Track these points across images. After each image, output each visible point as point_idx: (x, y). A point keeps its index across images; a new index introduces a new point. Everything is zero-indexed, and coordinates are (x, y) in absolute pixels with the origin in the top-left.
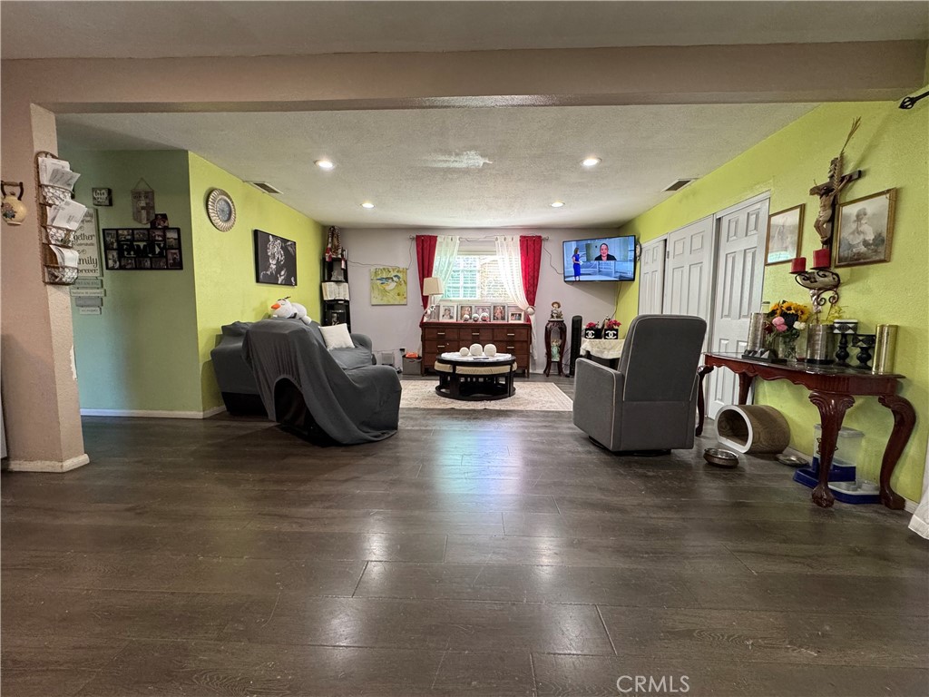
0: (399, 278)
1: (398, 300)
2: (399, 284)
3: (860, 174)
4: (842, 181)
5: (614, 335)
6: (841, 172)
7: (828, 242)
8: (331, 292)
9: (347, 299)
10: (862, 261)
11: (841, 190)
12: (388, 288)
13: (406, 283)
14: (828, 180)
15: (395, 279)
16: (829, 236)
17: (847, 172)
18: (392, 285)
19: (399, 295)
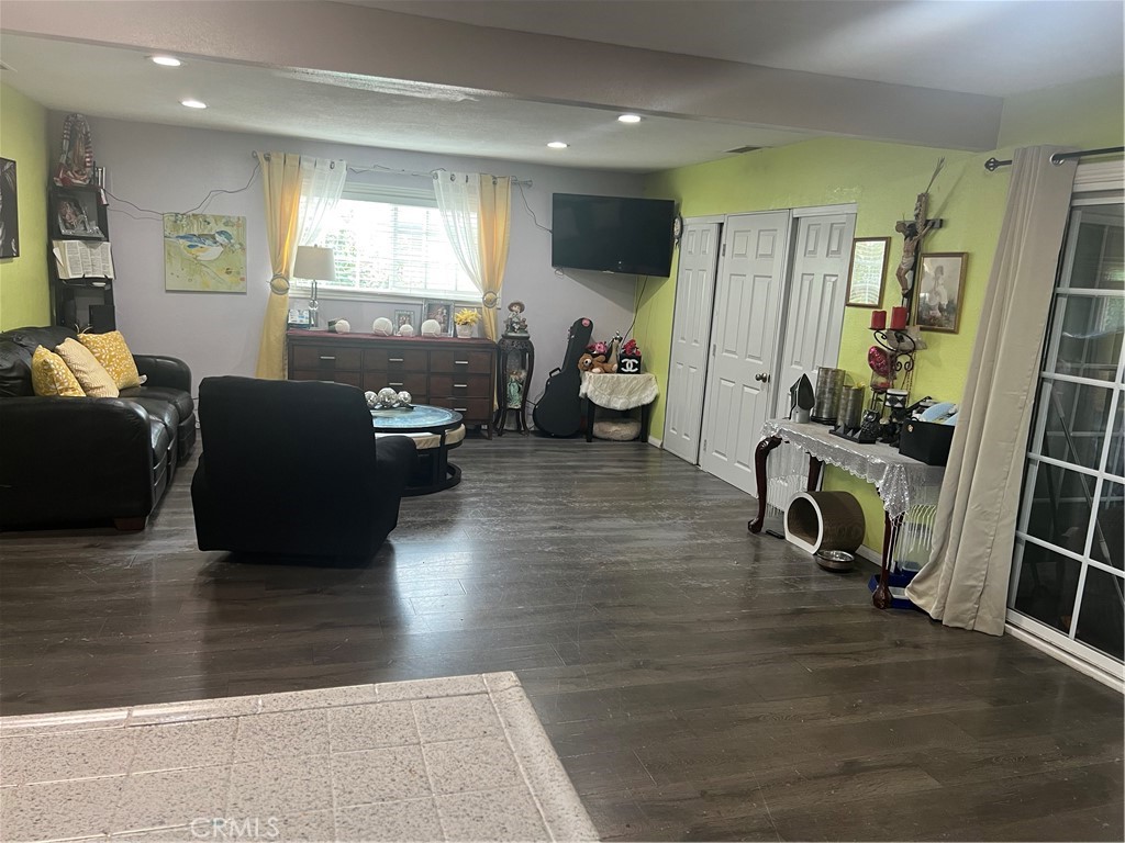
0: (229, 237)
1: (228, 282)
2: (228, 249)
3: (942, 223)
4: (926, 225)
5: (635, 366)
6: (926, 214)
7: (909, 295)
8: (74, 263)
9: (111, 276)
10: (936, 327)
11: (925, 235)
12: (203, 256)
13: (243, 248)
14: (914, 219)
15: (218, 238)
16: (910, 287)
17: (931, 217)
18: (211, 252)
19: (228, 272)
